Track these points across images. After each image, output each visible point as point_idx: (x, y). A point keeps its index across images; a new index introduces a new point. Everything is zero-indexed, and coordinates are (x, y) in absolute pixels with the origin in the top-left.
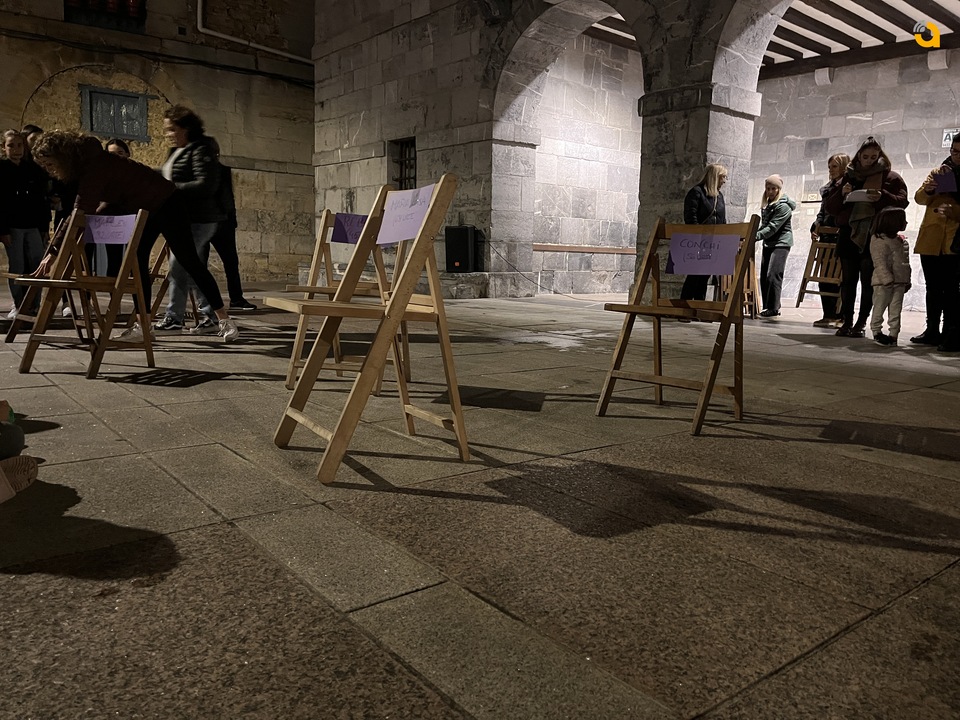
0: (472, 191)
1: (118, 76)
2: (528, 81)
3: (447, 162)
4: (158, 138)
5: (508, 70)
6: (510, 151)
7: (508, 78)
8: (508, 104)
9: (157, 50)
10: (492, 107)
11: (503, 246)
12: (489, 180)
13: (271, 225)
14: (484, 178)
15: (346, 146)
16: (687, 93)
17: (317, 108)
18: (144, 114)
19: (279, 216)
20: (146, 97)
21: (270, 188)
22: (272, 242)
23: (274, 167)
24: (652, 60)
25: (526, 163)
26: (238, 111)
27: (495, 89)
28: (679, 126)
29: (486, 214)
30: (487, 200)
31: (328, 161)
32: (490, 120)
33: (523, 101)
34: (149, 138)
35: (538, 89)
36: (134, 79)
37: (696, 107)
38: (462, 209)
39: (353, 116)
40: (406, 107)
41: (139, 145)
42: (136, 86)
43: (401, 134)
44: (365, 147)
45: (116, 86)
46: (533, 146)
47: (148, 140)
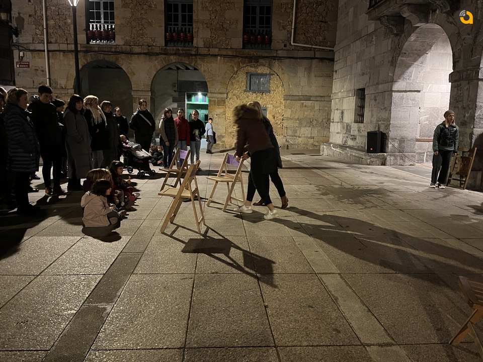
0: (384, 115)
1: (260, 68)
2: (415, 60)
3: (376, 100)
4: (273, 91)
5: (402, 57)
6: (403, 95)
7: (402, 61)
8: (403, 73)
9: (275, 55)
10: (394, 75)
12: (390, 110)
13: (316, 124)
14: (388, 109)
15: (342, 91)
16: (469, 72)
17: (334, 73)
18: (269, 82)
19: (320, 120)
20: (271, 74)
21: (317, 108)
22: (316, 132)
23: (319, 99)
24: (457, 55)
25: (414, 100)
26: (306, 76)
27: (395, 67)
28: (466, 88)
29: (388, 126)
30: (389, 119)
31: (336, 97)
32: (393, 81)
33: (413, 71)
35: (422, 63)
36: (266, 68)
37: (472, 80)
38: (380, 123)
39: (346, 77)
40: (363, 74)
41: (266, 94)
42: (266, 70)
43: (361, 87)
44: (348, 92)
45: (259, 72)
46: (419, 91)
47: (269, 92)
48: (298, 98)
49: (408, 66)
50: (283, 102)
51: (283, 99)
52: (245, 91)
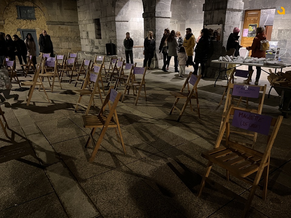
0: (112, 34)
1: (26, 2)
2: (124, 4)
3: (107, 26)
4: (38, 18)
5: (117, 2)
6: (121, 23)
7: (118, 4)
8: (119, 11)
10: (115, 12)
11: (121, 48)
12: (116, 32)
13: (71, 40)
14: (114, 31)
15: (85, 19)
16: (151, 13)
17: (78, 8)
18: (34, 12)
19: (73, 37)
20: (34, 7)
21: (69, 30)
22: (71, 45)
23: (70, 24)
24: (145, 4)
25: (126, 26)
26: (58, 9)
27: (115, 8)
28: (150, 21)
29: (116, 40)
30: (115, 36)
31: (82, 23)
32: (115, 16)
33: (123, 10)
34: (36, 18)
35: (127, 6)
36: (30, 3)
37: (153, 17)
38: (111, 39)
39: (86, 11)
40: (97, 10)
41: (33, 21)
42: (31, 4)
43: (97, 18)
44: (89, 20)
45: (26, 5)
46: (128, 21)
47: (35, 19)
48: (56, 23)
49: (121, 8)
50: (47, 26)
51: (46, 24)
52: (17, 18)
